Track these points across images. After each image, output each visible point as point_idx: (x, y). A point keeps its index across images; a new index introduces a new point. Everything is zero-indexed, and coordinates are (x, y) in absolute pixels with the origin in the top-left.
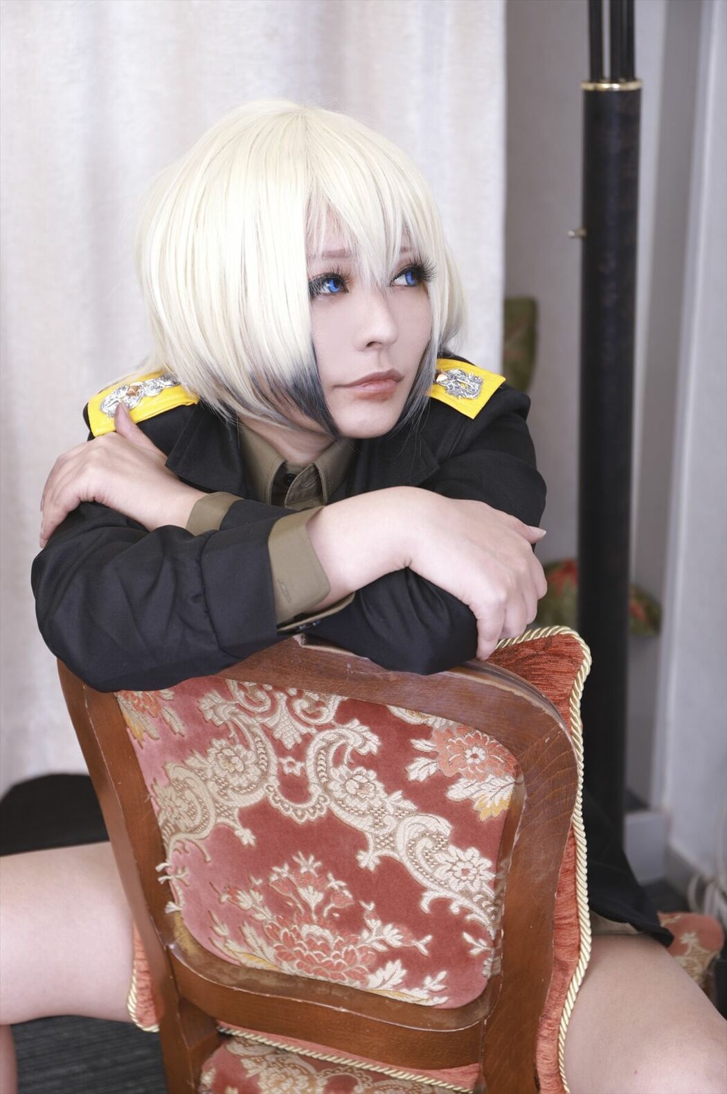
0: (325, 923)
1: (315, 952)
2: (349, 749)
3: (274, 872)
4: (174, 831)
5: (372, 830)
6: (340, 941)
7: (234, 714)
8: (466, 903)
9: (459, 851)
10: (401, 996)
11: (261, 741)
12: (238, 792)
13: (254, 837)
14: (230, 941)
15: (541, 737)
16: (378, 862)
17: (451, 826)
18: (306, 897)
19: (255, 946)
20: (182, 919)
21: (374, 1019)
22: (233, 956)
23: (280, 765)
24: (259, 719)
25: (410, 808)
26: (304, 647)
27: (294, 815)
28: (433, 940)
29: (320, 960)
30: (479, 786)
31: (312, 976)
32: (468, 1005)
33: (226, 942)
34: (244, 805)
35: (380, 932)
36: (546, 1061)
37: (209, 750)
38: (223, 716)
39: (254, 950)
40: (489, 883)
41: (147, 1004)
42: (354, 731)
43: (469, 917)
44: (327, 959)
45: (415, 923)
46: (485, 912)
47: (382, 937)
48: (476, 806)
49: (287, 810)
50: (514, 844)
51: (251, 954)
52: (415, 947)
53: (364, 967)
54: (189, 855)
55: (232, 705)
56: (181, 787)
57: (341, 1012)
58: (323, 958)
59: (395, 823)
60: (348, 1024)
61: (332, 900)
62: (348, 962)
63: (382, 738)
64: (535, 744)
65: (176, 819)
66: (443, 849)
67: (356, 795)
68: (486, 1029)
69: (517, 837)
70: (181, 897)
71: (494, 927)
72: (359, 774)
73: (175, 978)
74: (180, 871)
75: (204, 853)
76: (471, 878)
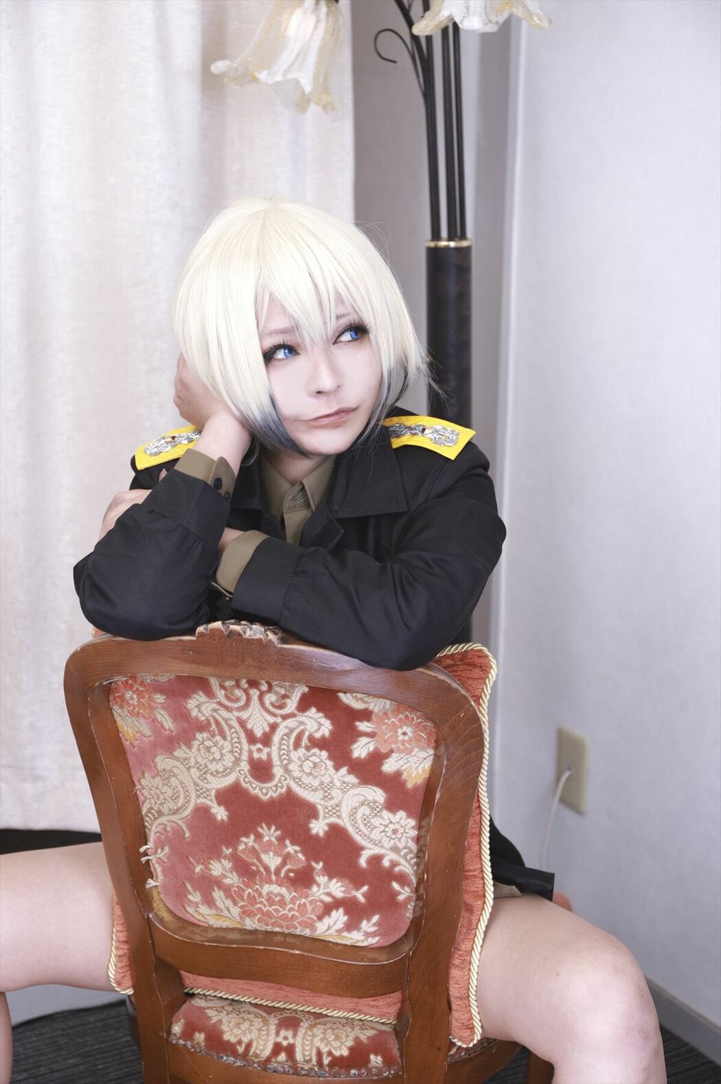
0: (282, 882)
1: (273, 908)
2: (307, 734)
3: (242, 842)
4: (157, 816)
5: (323, 802)
6: (294, 896)
7: (215, 710)
8: (394, 856)
9: (390, 815)
10: (342, 939)
11: (236, 732)
12: (215, 776)
13: (227, 813)
14: (200, 906)
15: (457, 713)
16: (326, 828)
17: (384, 795)
18: (268, 862)
19: (223, 908)
20: (159, 893)
21: (322, 958)
22: (203, 919)
23: (250, 752)
24: (235, 713)
25: (353, 781)
26: (279, 646)
27: (260, 794)
28: (369, 889)
29: (277, 914)
30: (407, 759)
31: (269, 928)
32: (395, 943)
33: (197, 907)
34: (219, 786)
35: (326, 886)
36: (457, 986)
37: (193, 743)
38: (205, 712)
39: (221, 911)
40: (413, 839)
41: (125, 970)
42: (312, 718)
43: (397, 869)
44: (284, 912)
45: (355, 876)
46: (409, 863)
47: (328, 890)
48: (404, 776)
49: (255, 789)
50: (436, 801)
51: (219, 915)
52: (354, 896)
53: (313, 917)
54: (170, 834)
55: (214, 703)
56: (168, 775)
57: (295, 954)
58: (279, 911)
59: (340, 794)
60: (301, 963)
61: (288, 862)
62: (300, 914)
63: (333, 724)
64: (454, 718)
65: (160, 804)
66: (378, 814)
67: (311, 773)
68: (411, 959)
69: (438, 796)
70: (159, 874)
71: (416, 876)
72: (314, 755)
73: (153, 942)
74: (159, 851)
75: (183, 830)
76: (399, 836)
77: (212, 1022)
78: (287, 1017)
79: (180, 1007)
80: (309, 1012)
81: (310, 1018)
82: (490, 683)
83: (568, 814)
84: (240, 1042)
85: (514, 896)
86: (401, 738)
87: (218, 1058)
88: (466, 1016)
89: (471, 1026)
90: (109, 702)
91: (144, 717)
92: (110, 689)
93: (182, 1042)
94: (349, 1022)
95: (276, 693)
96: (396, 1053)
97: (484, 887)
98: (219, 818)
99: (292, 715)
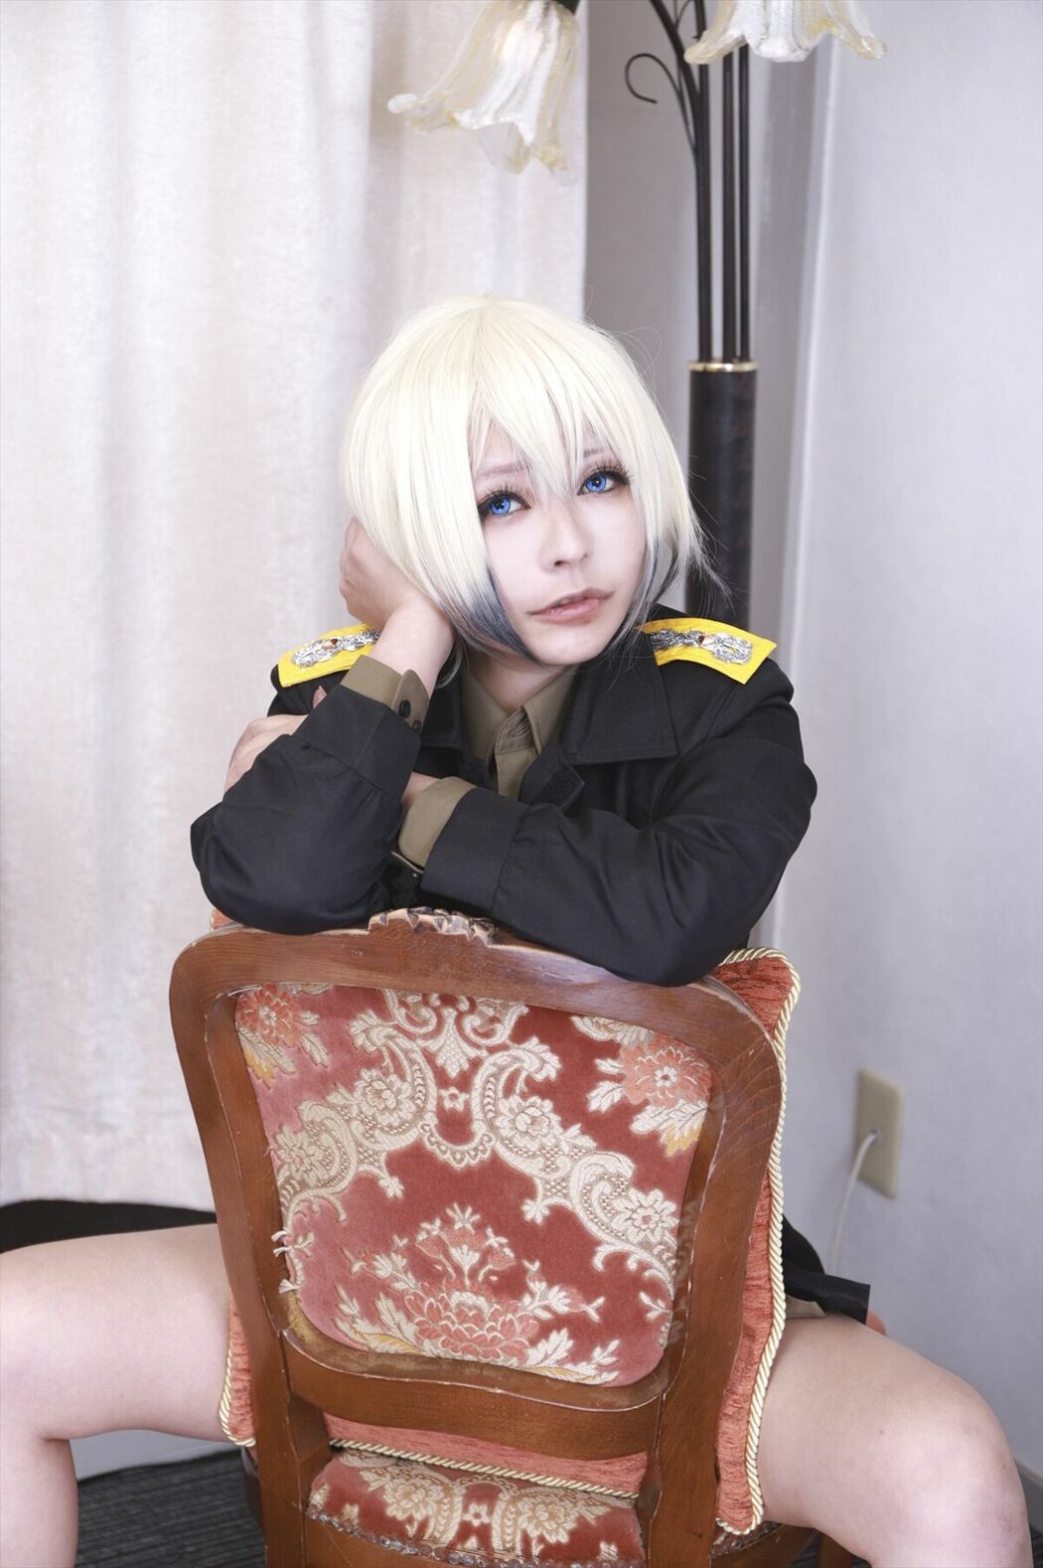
0: (480, 1289)
1: (465, 1326)
2: (524, 1075)
3: (422, 1229)
4: (298, 1189)
5: (543, 1174)
6: (496, 1310)
7: (390, 1037)
8: (644, 1256)
9: (641, 1195)
10: (564, 1374)
11: (420, 1070)
12: (387, 1133)
13: (402, 1187)
14: (358, 1321)
15: (744, 1048)
16: (547, 1212)
17: (633, 1166)
18: (459, 1259)
19: (392, 1324)
20: (298, 1300)
21: (535, 1400)
22: (362, 1341)
23: (440, 1099)
24: (420, 1042)
25: (588, 1145)
26: (490, 946)
27: (452, 1160)
28: (606, 1302)
29: (471, 1335)
30: (667, 1114)
31: (458, 1356)
32: (641, 1380)
33: (354, 1322)
34: (392, 1148)
35: (544, 1297)
36: (730, 1445)
37: (357, 1083)
38: (377, 1041)
39: (389, 1329)
40: (672, 1231)
41: (243, 1411)
42: (532, 1052)
43: (647, 1274)
44: (480, 1333)
45: (586, 1283)
46: (666, 1266)
47: (546, 1302)
48: (663, 1139)
49: (445, 1153)
50: (709, 1177)
51: (385, 1335)
52: (584, 1312)
53: (524, 1341)
54: (317, 1215)
55: (390, 1027)
56: (317, 1130)
57: (496, 1394)
58: (474, 1331)
59: (569, 1164)
60: (504, 1407)
61: (489, 1261)
62: (505, 1335)
63: (563, 1061)
64: (738, 1058)
65: (305, 1172)
66: (623, 1194)
67: (527, 1132)
68: (664, 1404)
69: (712, 1169)
70: (300, 1273)
71: (675, 1284)
72: (533, 1105)
73: (287, 1371)
74: (300, 1239)
75: (337, 1210)
76: (652, 1226)
77: (370, 1489)
78: (479, 1484)
79: (322, 1467)
80: (510, 1479)
81: (512, 1487)
82: (789, 1006)
83: (870, 1198)
84: (410, 1520)
85: (814, 1317)
86: (660, 1083)
87: (378, 1542)
88: (743, 1489)
89: (747, 1505)
90: (234, 1021)
91: (286, 1044)
92: (236, 1004)
93: (325, 1518)
94: (569, 1494)
95: (481, 1014)
96: (638, 1541)
97: (772, 1303)
98: (390, 1193)
99: (503, 1047)
